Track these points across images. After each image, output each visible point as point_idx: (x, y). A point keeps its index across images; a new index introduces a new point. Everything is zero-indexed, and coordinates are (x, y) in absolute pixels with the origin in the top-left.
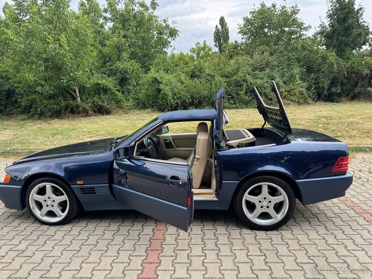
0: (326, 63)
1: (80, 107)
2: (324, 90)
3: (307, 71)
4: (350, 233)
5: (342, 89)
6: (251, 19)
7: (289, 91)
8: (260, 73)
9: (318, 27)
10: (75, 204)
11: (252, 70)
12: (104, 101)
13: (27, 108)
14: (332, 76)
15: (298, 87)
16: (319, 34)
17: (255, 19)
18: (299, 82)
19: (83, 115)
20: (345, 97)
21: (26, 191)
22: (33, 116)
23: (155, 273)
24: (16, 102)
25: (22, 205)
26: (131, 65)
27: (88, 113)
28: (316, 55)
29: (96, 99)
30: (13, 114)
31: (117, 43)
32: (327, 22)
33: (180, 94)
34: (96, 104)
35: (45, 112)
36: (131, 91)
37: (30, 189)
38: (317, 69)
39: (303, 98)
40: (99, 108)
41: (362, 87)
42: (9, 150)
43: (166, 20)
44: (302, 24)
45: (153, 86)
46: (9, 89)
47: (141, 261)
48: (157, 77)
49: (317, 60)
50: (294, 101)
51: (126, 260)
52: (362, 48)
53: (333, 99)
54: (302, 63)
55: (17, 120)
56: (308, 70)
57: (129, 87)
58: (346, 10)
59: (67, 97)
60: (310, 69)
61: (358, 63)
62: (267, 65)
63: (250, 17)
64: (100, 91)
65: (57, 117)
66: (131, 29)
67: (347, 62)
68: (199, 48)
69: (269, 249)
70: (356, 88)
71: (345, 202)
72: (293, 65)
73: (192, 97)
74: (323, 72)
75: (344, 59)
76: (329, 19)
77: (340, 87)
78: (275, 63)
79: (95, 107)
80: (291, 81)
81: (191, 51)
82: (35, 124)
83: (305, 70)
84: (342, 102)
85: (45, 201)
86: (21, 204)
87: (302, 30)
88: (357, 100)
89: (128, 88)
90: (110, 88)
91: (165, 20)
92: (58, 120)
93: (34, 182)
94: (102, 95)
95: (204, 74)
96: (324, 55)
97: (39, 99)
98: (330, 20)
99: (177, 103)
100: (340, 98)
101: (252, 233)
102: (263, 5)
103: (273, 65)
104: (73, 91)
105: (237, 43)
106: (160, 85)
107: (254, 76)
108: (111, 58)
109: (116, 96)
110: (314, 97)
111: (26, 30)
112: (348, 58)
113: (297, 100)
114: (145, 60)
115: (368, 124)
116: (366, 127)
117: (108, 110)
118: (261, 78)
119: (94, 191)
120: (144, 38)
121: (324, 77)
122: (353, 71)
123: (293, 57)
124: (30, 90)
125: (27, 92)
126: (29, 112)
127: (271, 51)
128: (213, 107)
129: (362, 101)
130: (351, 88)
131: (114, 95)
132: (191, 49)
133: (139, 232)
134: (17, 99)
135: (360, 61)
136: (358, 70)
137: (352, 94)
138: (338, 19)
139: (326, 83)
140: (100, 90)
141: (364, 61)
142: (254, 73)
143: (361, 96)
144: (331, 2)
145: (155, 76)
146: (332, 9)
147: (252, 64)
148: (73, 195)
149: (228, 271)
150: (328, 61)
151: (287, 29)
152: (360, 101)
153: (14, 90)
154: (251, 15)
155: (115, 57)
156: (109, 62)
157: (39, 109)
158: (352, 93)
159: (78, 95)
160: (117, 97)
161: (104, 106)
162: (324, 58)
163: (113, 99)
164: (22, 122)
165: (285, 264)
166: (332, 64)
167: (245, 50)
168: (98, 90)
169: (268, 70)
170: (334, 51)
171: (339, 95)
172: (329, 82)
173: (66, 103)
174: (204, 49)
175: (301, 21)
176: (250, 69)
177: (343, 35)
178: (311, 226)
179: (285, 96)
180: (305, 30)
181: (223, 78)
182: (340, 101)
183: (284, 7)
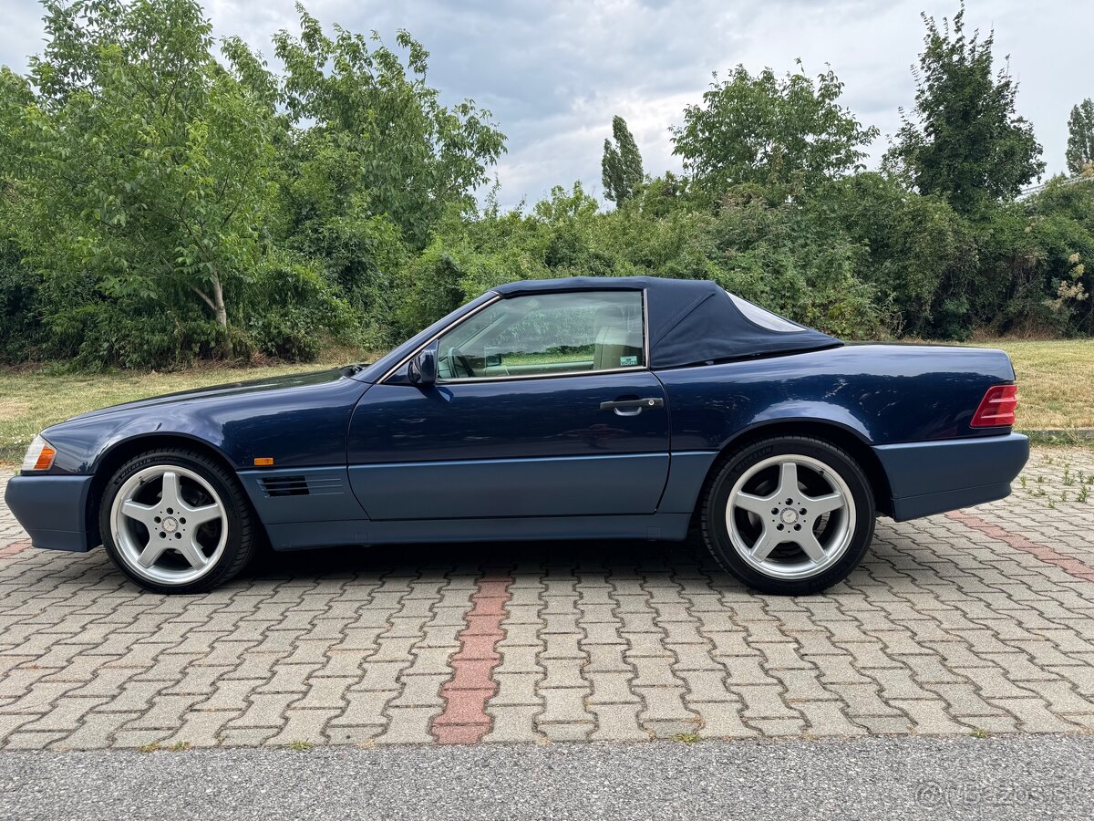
0: (925, 230)
1: (225, 340)
2: (921, 306)
3: (874, 252)
4: (1029, 598)
5: (973, 305)
6: (708, 112)
7: (824, 307)
8: (743, 254)
9: (898, 136)
10: (246, 531)
11: (719, 248)
12: (294, 323)
13: (68, 343)
14: (943, 267)
15: (850, 295)
16: (900, 155)
17: (718, 113)
18: (851, 281)
19: (233, 363)
20: (980, 326)
21: (103, 490)
22: (85, 363)
23: (491, 678)
24: (36, 323)
25: (87, 534)
26: (376, 228)
27: (248, 357)
28: (897, 210)
29: (273, 317)
30: (27, 358)
31: (335, 166)
32: (919, 123)
34: (275, 332)
35: (122, 352)
36: (374, 300)
37: (116, 483)
38: (899, 247)
39: (863, 324)
40: (280, 342)
41: (1027, 297)
42: (20, 441)
43: (469, 105)
44: (851, 124)
45: (440, 285)
46: (18, 287)
47: (447, 656)
48: (451, 258)
49: (899, 222)
50: (840, 332)
51: (403, 654)
52: (1019, 192)
53: (947, 330)
54: (857, 231)
55: (38, 374)
56: (877, 250)
57: (367, 290)
58: (968, 90)
59: (188, 311)
60: (882, 247)
61: (1013, 231)
62: (761, 233)
63: (704, 107)
64: (286, 295)
65: (158, 368)
66: (367, 131)
67: (983, 229)
68: (561, 201)
69: (806, 629)
70: (1010, 302)
71: (1008, 539)
72: (832, 235)
74: (917, 256)
75: (975, 220)
76: (925, 115)
77: (967, 299)
78: (783, 229)
79: (270, 341)
80: (828, 278)
81: (539, 210)
82: (92, 385)
83: (867, 248)
84: (974, 340)
85: (158, 520)
86: (85, 534)
87: (854, 142)
88: (1015, 333)
89: (366, 292)
90: (315, 288)
91: (464, 106)
92: (161, 375)
93: (129, 464)
94: (290, 307)
96: (918, 210)
97: (106, 315)
98: (928, 118)
100: (968, 329)
101: (753, 600)
102: (742, 75)
103: (777, 236)
104: (207, 295)
105: (672, 180)
106: (461, 282)
107: (726, 263)
108: (316, 206)
109: (333, 310)
110: (896, 322)
111: (82, 114)
112: (984, 218)
113: (847, 332)
114: (412, 220)
115: (1053, 379)
116: (1046, 385)
117: (307, 349)
118: (744, 268)
119: (305, 485)
120: (407, 157)
121: (921, 269)
122: (1000, 254)
123: (833, 215)
124: (78, 290)
125: (70, 296)
126: (75, 354)
127: (771, 196)
129: (1030, 336)
130: (997, 301)
131: (327, 308)
132: (540, 204)
133: (431, 601)
134: (41, 314)
135: (1018, 227)
136: (1014, 250)
137: (1000, 317)
138: (949, 112)
139: (927, 288)
140: (285, 291)
141: (1030, 225)
142: (724, 254)
143: (1027, 324)
144: (925, 69)
145: (445, 254)
146: (931, 87)
147: (719, 232)
148: (240, 503)
149: (697, 673)
150: (929, 225)
151: (810, 138)
152: (1023, 338)
153: (32, 291)
154: (708, 103)
155: (328, 204)
156: (312, 218)
157: (106, 345)
158: (1000, 314)
159: (222, 304)
160: (333, 314)
161: (296, 338)
162: (919, 217)
163: (323, 318)
164: (54, 381)
165: (854, 658)
166: (941, 232)
167: (694, 199)
168: (281, 291)
169: (762, 248)
170: (944, 197)
171: (965, 321)
172: (936, 283)
173: (185, 328)
174: (575, 202)
175: (849, 117)
176: (712, 245)
177: (966, 157)
178: (917, 586)
179: (814, 318)
180: (861, 142)
181: (638, 267)
182: (967, 337)
183: (798, 78)
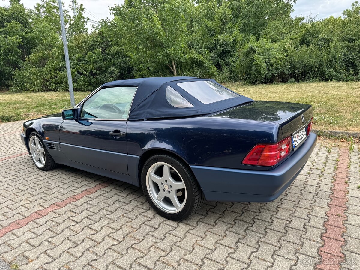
31: (221, 16)
33: (278, 64)
47: (37, 210)
48: (253, 47)
51: (32, 206)
59: (165, 72)
73: (293, 67)
85: (36, 150)
89: (228, 61)
90: (203, 62)
94: (195, 69)
95: (317, 39)
99: (273, 74)
104: (171, 67)
119: (54, 146)
128: (323, 79)
132: (346, 11)
145: (250, 45)
159: (175, 70)
163: (206, 72)
168: (193, 64)
